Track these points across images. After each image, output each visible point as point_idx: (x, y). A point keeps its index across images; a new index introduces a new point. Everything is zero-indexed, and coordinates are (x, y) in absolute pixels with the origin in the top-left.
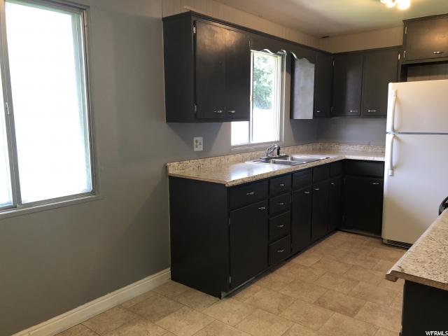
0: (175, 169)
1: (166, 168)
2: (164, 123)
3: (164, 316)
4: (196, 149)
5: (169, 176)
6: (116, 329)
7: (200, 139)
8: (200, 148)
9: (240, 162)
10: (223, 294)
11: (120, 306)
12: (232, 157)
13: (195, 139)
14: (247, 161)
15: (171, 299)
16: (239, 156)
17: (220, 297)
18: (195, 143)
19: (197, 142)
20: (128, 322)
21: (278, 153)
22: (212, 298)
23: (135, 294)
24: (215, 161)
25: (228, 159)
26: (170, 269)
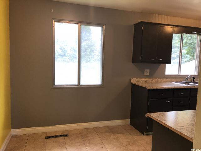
0: (134, 81)
1: (130, 80)
2: (131, 63)
3: (119, 134)
4: (145, 74)
6: (102, 132)
7: (148, 70)
8: (148, 74)
9: (169, 82)
10: (145, 133)
11: (107, 127)
12: (164, 80)
13: (145, 70)
14: (174, 82)
15: (125, 130)
16: (170, 80)
17: (143, 134)
18: (145, 72)
19: (146, 71)
20: (107, 132)
22: (141, 133)
23: (114, 125)
24: (154, 80)
25: (162, 80)
26: (129, 120)
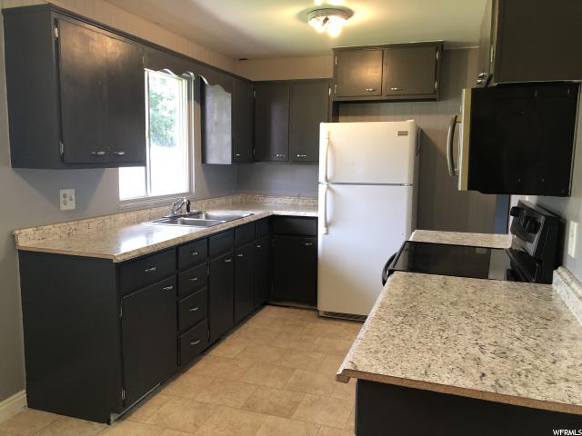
0: (30, 239)
1: (13, 238)
2: (9, 168)
4: (63, 208)
5: (19, 250)
7: (70, 193)
8: (71, 206)
10: (113, 417)
12: (121, 217)
13: (62, 192)
14: (144, 221)
16: (133, 215)
17: (109, 423)
18: (62, 199)
19: (65, 196)
21: (188, 209)
24: (94, 223)
25: (115, 220)
26: (24, 391)
